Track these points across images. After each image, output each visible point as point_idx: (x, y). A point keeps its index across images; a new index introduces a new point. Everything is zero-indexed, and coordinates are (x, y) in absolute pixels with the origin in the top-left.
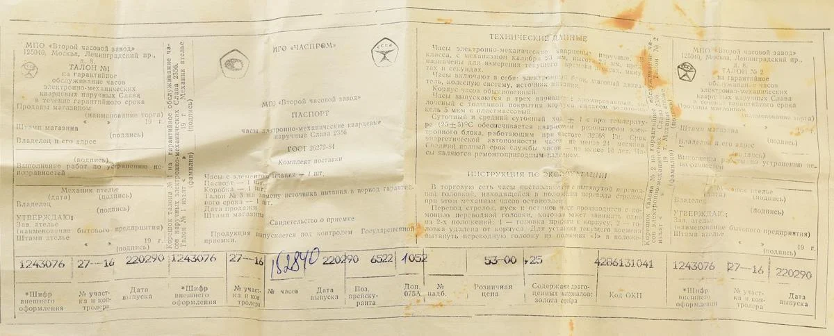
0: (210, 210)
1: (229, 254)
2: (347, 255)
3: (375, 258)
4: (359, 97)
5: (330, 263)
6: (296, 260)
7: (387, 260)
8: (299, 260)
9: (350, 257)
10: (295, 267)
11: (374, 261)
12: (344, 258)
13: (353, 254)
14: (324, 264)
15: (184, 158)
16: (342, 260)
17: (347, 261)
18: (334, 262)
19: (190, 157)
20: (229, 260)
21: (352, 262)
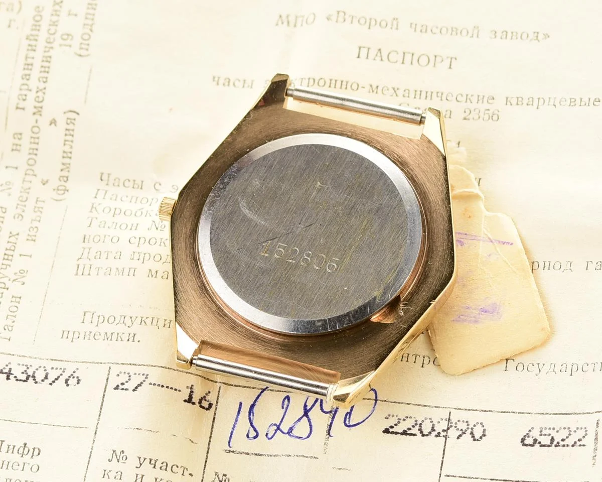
0: (92, 256)
1: (115, 369)
2: (454, 419)
3: (535, 434)
4: (547, 36)
5: (405, 433)
6: (306, 413)
7: (569, 442)
8: (315, 413)
9: (463, 426)
10: (302, 428)
11: (529, 441)
12: (444, 425)
13: (473, 418)
14: (386, 431)
15: (53, 122)
16: (439, 428)
17: (453, 433)
18: (415, 431)
19: (71, 121)
20: (112, 384)
21: (467, 436)
